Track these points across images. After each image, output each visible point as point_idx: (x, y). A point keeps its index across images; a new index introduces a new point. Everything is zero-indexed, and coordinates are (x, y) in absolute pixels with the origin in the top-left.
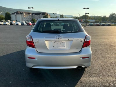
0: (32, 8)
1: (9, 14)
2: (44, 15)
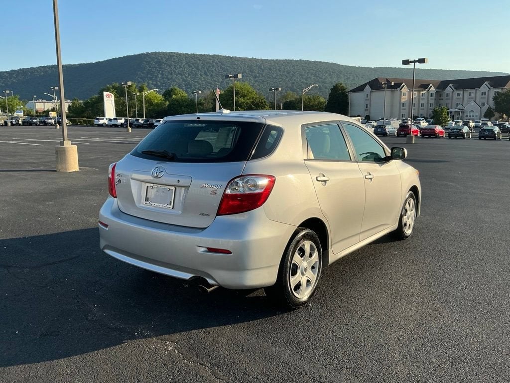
0: (422, 61)
1: (343, 89)
2: (499, 90)
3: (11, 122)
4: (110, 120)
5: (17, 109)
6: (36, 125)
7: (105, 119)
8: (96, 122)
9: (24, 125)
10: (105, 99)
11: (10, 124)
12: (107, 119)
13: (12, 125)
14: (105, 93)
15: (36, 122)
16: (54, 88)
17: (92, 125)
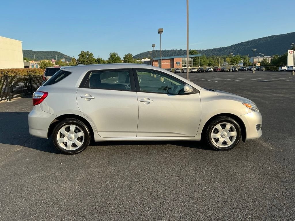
3: (232, 70)
4: (289, 67)
5: (239, 62)
6: (245, 71)
7: (286, 67)
8: (280, 69)
9: (239, 71)
10: (289, 54)
11: (231, 70)
12: (287, 67)
13: (233, 71)
14: (289, 51)
15: (245, 69)
16: (254, 50)
17: (278, 70)
